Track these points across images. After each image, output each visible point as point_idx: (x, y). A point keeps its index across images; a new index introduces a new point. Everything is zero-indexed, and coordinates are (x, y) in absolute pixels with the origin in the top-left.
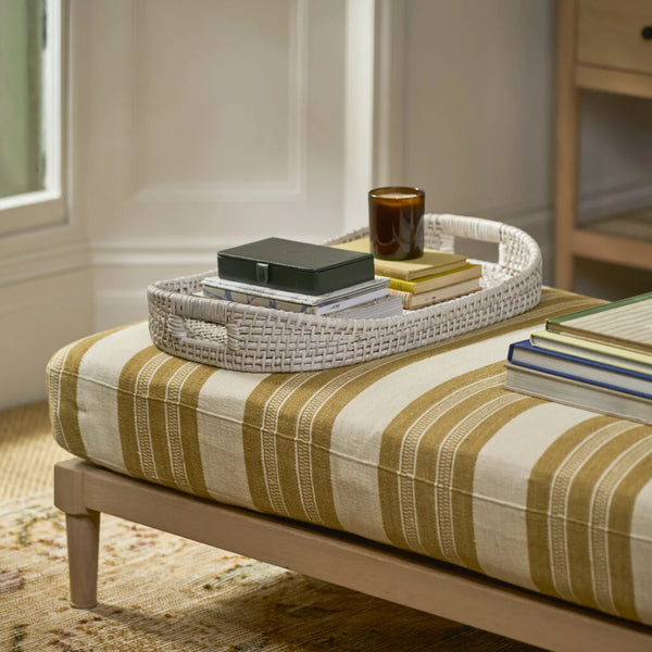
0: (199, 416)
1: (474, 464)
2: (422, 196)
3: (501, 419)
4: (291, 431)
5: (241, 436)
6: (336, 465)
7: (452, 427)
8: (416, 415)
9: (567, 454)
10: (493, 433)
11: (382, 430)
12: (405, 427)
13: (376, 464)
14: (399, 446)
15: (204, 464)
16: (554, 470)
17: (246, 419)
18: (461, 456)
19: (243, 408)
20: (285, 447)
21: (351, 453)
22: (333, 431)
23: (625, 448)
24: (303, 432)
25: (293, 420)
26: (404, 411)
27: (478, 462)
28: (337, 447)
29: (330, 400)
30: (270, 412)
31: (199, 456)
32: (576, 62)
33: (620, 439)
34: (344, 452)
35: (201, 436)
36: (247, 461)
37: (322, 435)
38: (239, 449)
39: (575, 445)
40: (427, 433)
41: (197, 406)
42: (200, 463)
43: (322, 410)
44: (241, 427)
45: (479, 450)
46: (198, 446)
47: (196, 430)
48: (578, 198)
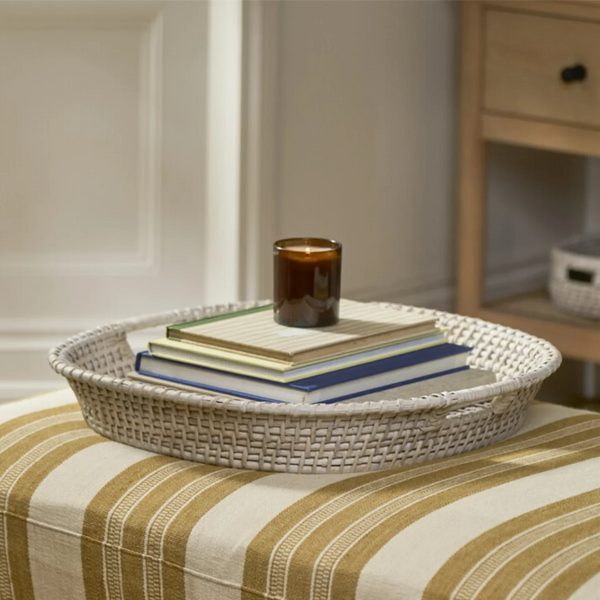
0: (29, 527)
1: (355, 584)
2: (339, 250)
3: (387, 531)
4: (138, 546)
5: (80, 551)
6: (191, 585)
7: (329, 541)
8: (287, 527)
9: (466, 571)
10: (378, 547)
11: (246, 545)
12: (273, 541)
13: (239, 585)
14: (266, 564)
15: (35, 584)
16: (451, 590)
17: (85, 531)
18: (339, 575)
19: (81, 518)
20: (132, 566)
21: (209, 571)
22: (188, 546)
23: (536, 565)
24: (153, 547)
25: (141, 532)
26: (274, 522)
27: (361, 581)
28: (193, 565)
29: (185, 510)
30: (114, 523)
31: (29, 575)
32: (483, 109)
33: (529, 553)
34: (201, 570)
35: (32, 551)
36: (86, 581)
37: (176, 550)
38: (77, 567)
39: (475, 562)
40: (301, 547)
41: (27, 515)
42: (30, 584)
43: (175, 521)
44: (79, 541)
45: (362, 567)
46: (28, 564)
47: (27, 545)
48: (484, 272)
